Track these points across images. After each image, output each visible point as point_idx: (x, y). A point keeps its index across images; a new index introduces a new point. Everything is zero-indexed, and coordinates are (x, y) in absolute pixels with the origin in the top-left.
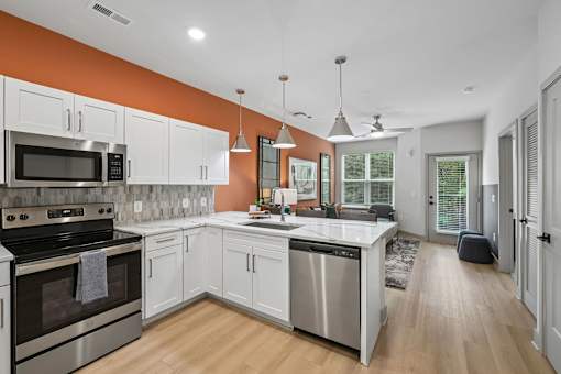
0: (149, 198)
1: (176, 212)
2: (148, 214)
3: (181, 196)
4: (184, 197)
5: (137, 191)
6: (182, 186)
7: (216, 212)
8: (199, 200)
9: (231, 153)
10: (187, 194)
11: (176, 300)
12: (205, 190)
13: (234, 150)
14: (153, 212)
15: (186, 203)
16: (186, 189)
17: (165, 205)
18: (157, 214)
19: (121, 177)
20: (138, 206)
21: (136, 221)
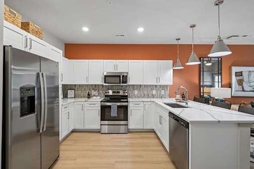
0: (140, 89)
1: (150, 95)
2: (139, 95)
3: (152, 89)
4: (154, 89)
5: (135, 87)
6: (153, 85)
7: (170, 97)
8: (160, 91)
9: (173, 70)
10: (155, 89)
11: (140, 127)
12: (164, 87)
13: (174, 68)
14: (141, 95)
15: (154, 92)
16: (154, 87)
17: (145, 92)
18: (143, 95)
19: (126, 82)
20: (136, 92)
21: (135, 97)
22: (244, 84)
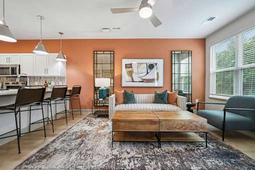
0: (40, 81)
6: (51, 77)
8: (59, 83)
12: (61, 78)
16: (53, 78)
22: (134, 75)
